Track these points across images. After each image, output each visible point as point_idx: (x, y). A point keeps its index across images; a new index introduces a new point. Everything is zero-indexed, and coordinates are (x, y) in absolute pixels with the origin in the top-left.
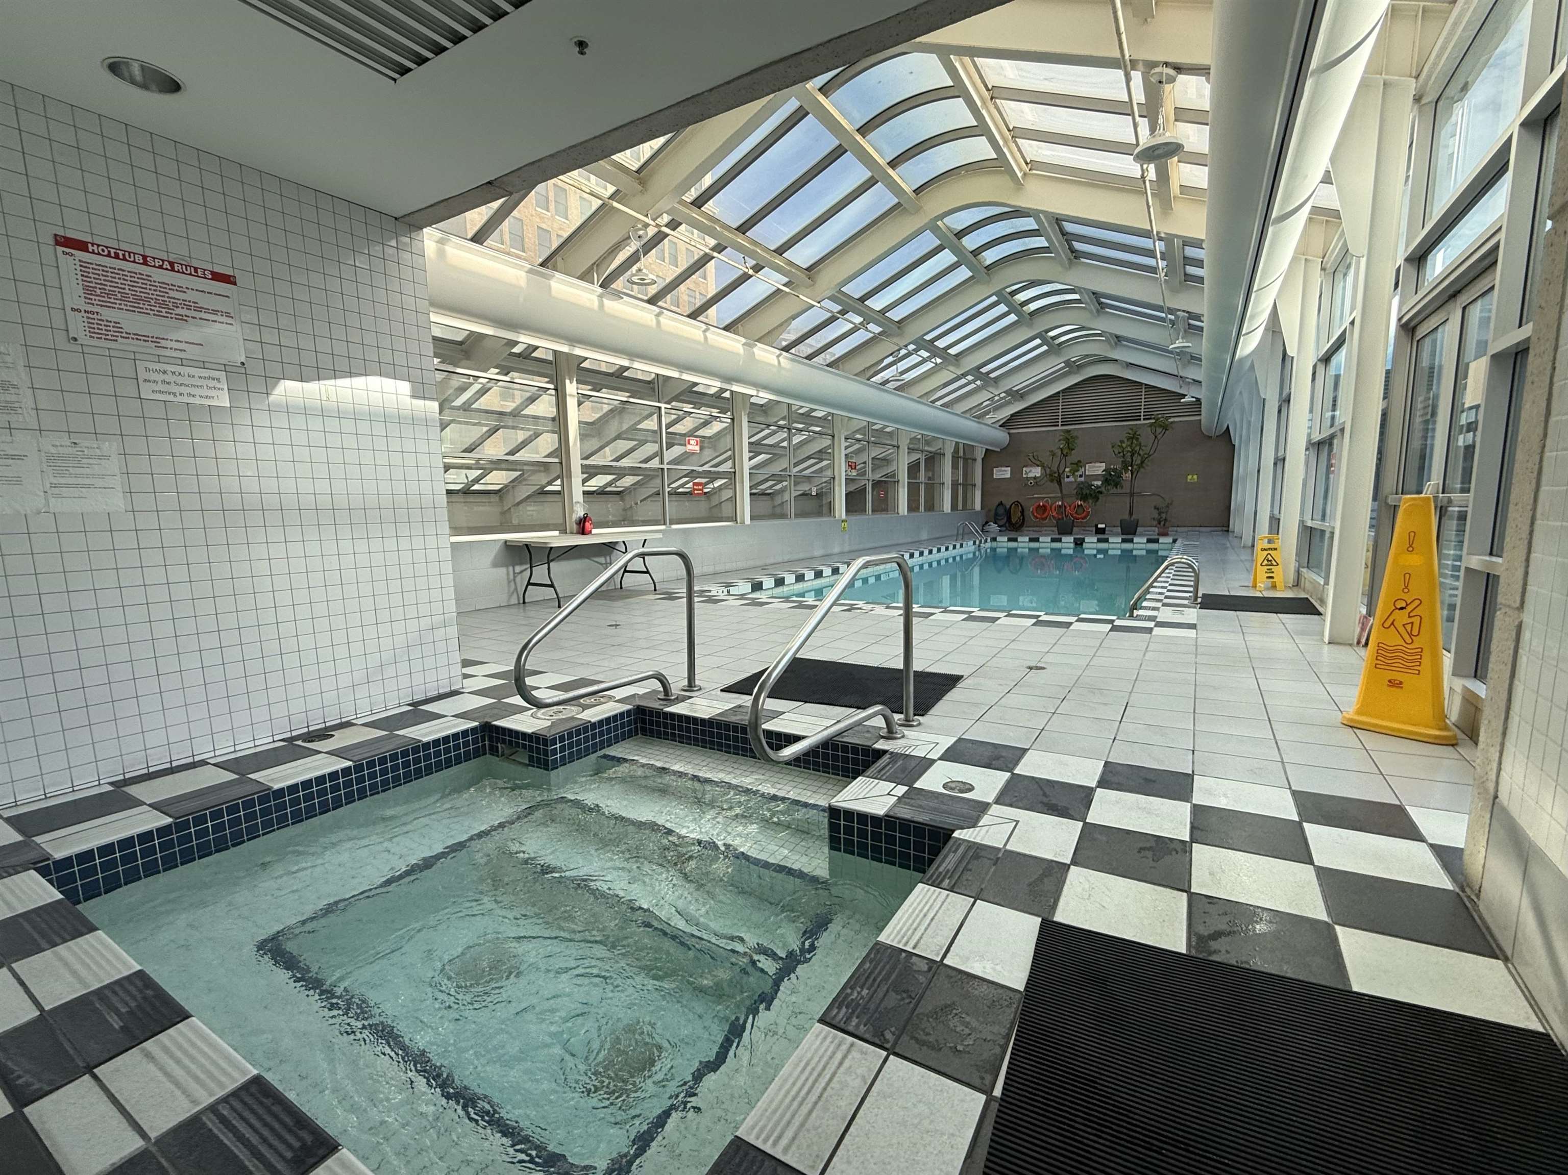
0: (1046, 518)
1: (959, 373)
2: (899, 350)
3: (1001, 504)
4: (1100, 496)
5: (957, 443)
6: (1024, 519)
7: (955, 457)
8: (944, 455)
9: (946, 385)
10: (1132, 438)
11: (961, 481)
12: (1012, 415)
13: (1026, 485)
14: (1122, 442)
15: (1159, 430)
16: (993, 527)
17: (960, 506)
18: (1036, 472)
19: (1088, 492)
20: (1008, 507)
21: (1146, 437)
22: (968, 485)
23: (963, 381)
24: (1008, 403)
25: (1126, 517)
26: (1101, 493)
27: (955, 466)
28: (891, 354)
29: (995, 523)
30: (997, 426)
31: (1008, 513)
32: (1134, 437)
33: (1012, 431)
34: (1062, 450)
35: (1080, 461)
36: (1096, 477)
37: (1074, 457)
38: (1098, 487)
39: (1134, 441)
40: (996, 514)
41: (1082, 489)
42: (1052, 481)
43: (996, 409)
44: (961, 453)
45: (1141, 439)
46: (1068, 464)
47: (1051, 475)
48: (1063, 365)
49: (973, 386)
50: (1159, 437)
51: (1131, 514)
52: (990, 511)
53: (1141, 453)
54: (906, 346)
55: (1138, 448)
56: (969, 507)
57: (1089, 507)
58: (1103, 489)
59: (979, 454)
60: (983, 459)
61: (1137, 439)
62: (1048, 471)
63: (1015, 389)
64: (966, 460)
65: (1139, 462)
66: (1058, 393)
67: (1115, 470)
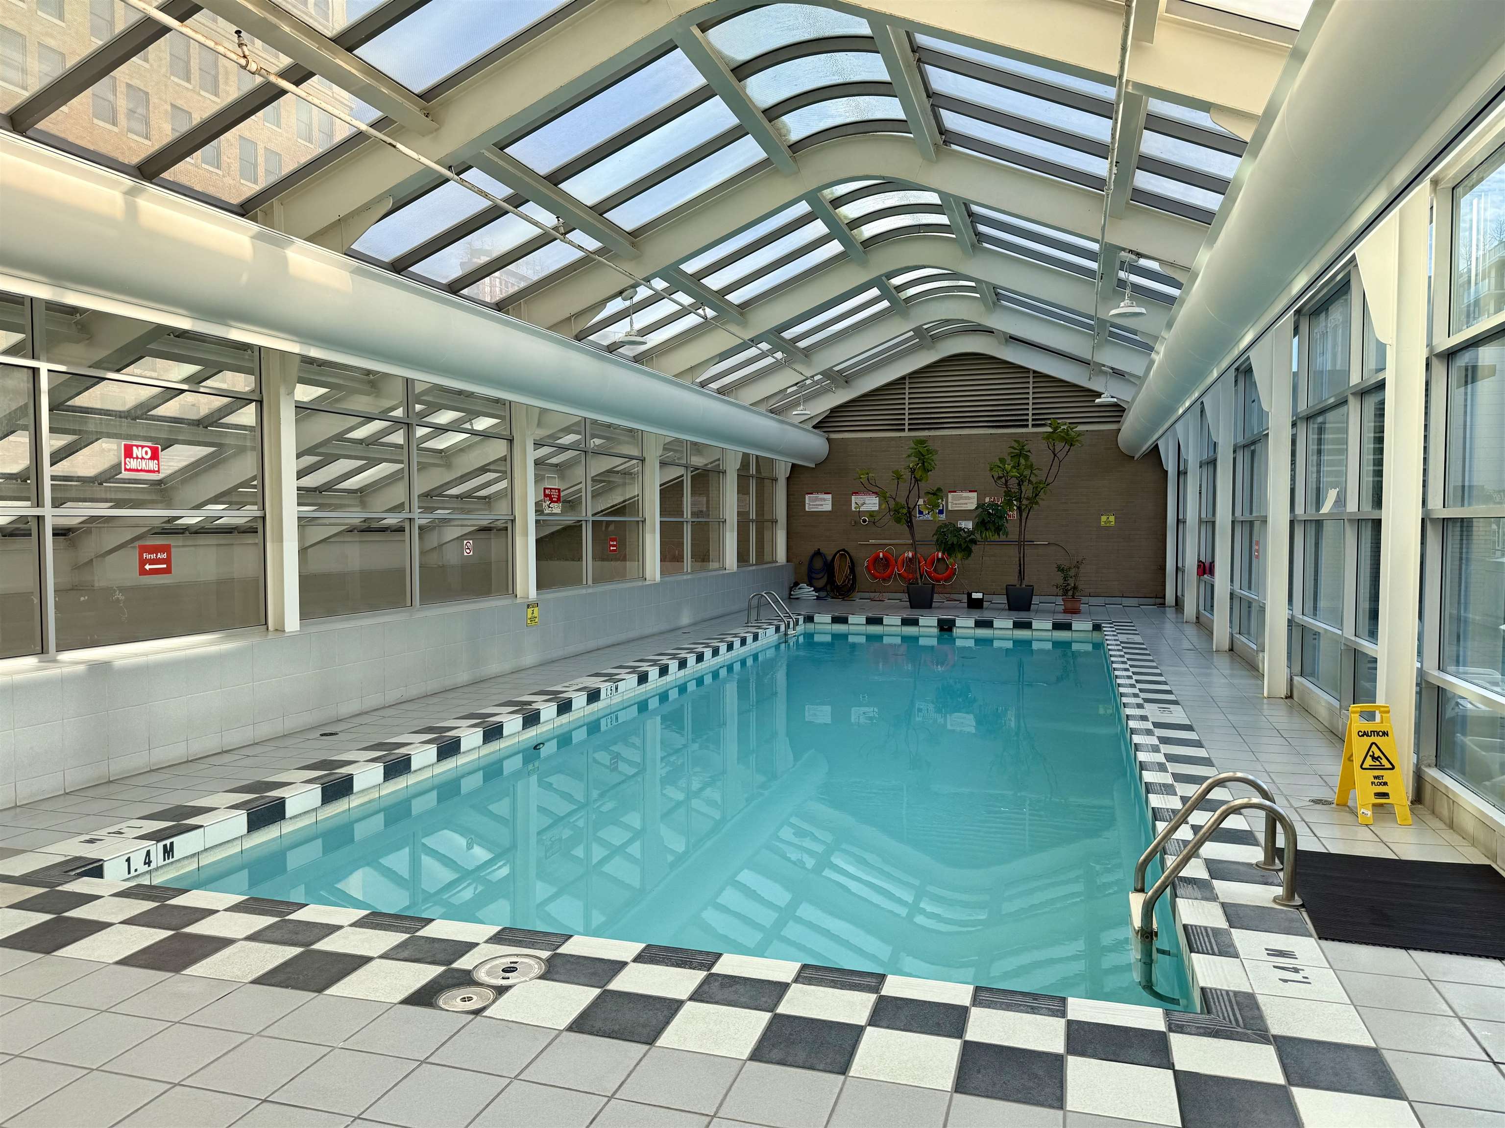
0: (889, 577)
1: (747, 337)
2: (634, 286)
3: (818, 553)
4: (974, 548)
5: (746, 456)
6: (854, 577)
7: (743, 477)
8: (724, 472)
9: (724, 356)
10: (1019, 455)
11: (753, 515)
12: (834, 410)
13: (856, 523)
14: (1002, 460)
15: (1059, 445)
16: (807, 592)
17: (753, 558)
18: (871, 503)
19: (955, 540)
20: (829, 558)
21: (1040, 454)
22: (765, 522)
23: (753, 352)
24: (825, 391)
25: (1013, 580)
26: (974, 542)
27: (742, 489)
28: (620, 293)
29: (810, 585)
30: (809, 426)
31: (829, 567)
32: (1020, 453)
33: (833, 436)
34: (913, 471)
35: (939, 490)
36: (965, 514)
37: (932, 481)
38: (970, 533)
39: (1022, 461)
40: (811, 570)
41: (944, 534)
42: (898, 521)
43: (808, 398)
44: (753, 470)
45: (1033, 458)
46: (922, 493)
47: (897, 511)
48: (912, 333)
49: (769, 360)
50: (1061, 455)
51: (1021, 575)
52: (801, 563)
53: (1033, 479)
54: (648, 280)
55: (1027, 472)
56: (767, 558)
57: (955, 561)
58: (977, 536)
59: (782, 472)
60: (788, 479)
61: (1027, 458)
62: (892, 503)
63: (837, 369)
64: (760, 480)
65: (1030, 494)
66: (903, 378)
67: (992, 505)
